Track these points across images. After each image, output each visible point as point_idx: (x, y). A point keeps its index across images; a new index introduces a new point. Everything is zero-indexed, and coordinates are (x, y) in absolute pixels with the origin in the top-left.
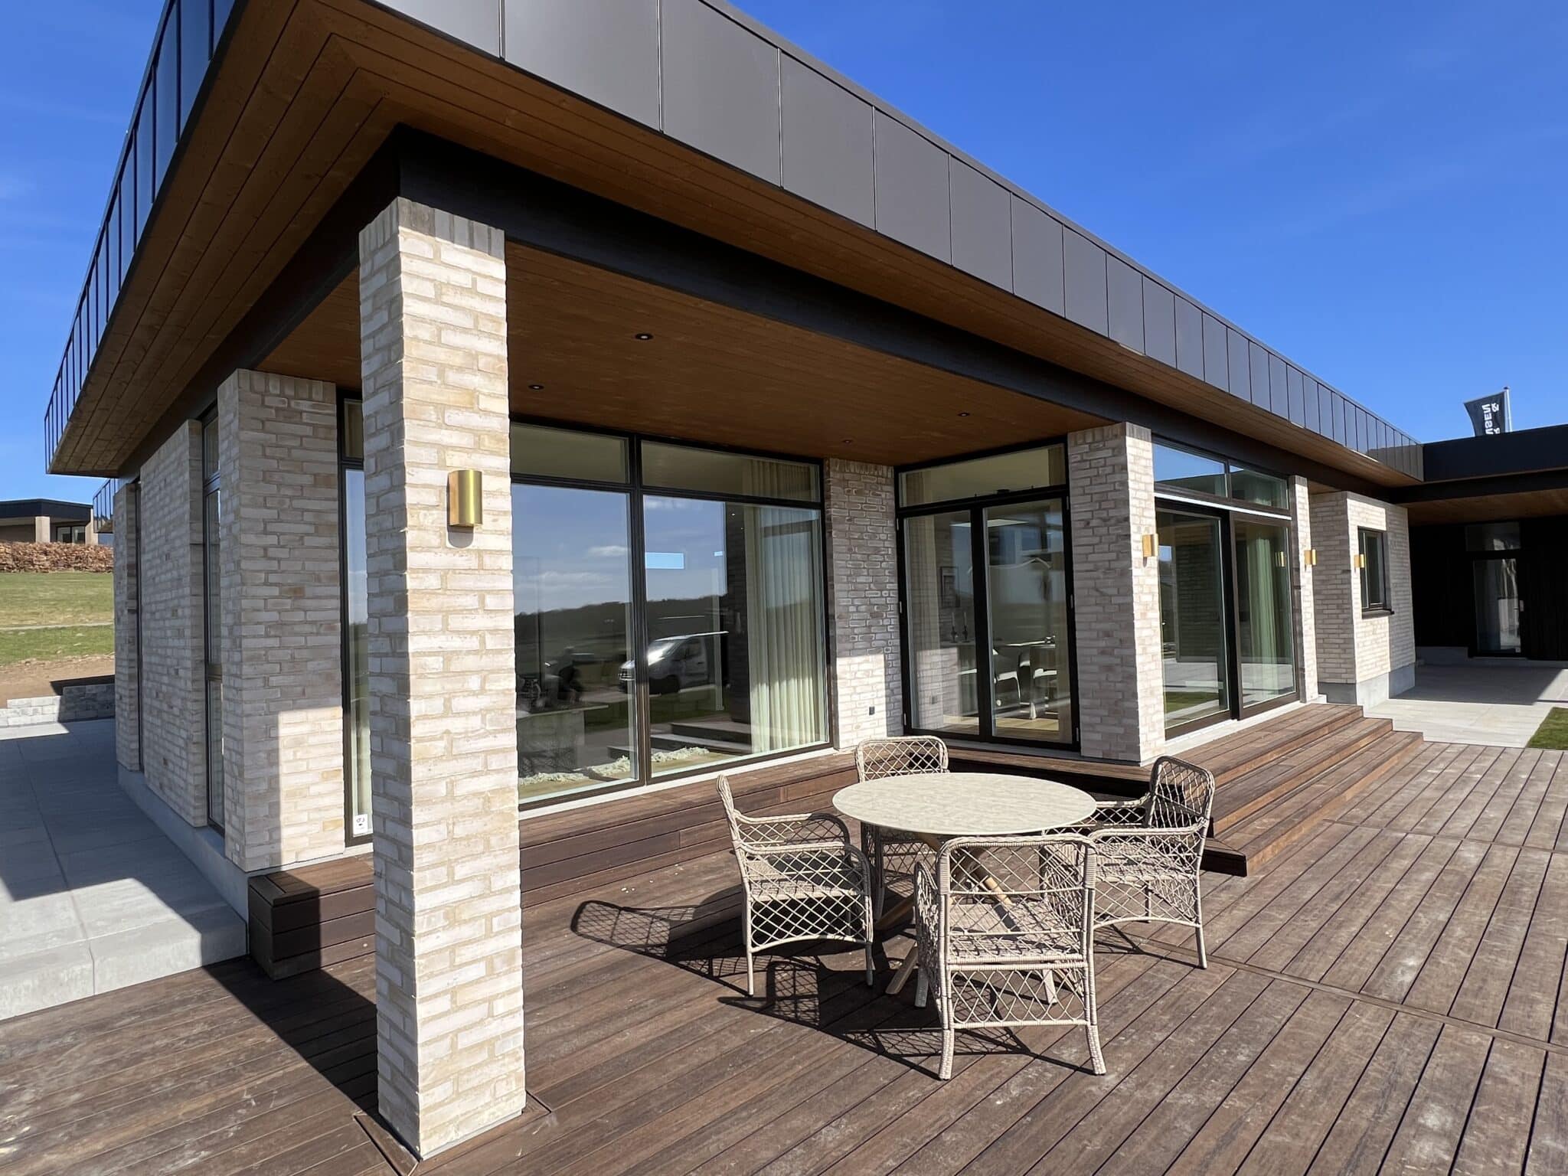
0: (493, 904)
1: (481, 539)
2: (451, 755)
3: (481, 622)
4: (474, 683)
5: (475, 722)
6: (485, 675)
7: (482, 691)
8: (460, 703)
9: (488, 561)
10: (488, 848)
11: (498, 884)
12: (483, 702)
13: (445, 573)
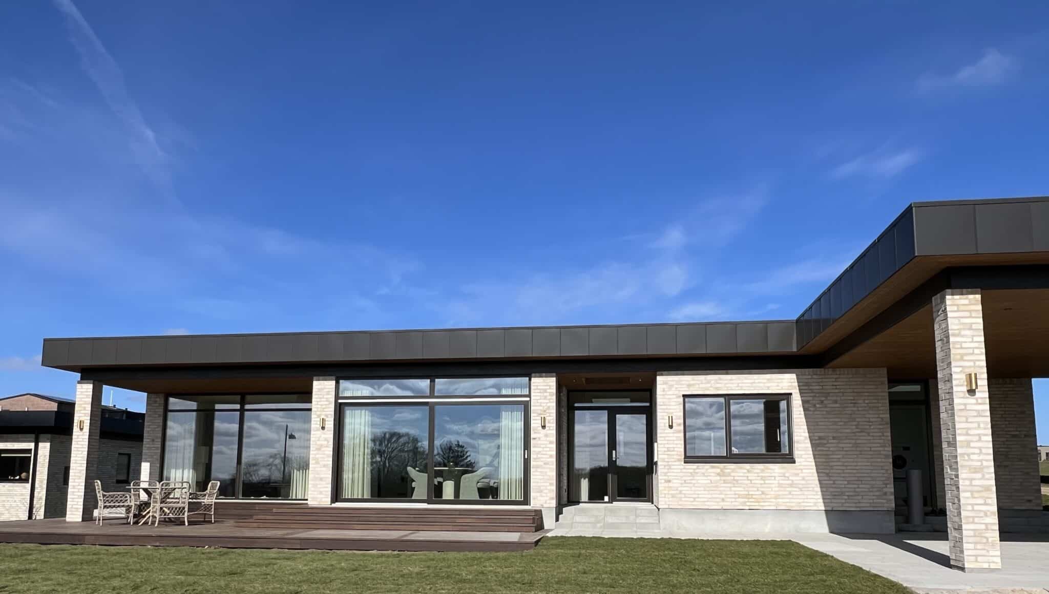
0: (79, 487)
1: (84, 430)
2: (76, 463)
3: (82, 443)
4: (80, 452)
5: (80, 459)
6: (82, 451)
7: (81, 454)
8: (78, 456)
9: (85, 434)
10: (80, 479)
11: (81, 484)
12: (81, 456)
13: (78, 435)
